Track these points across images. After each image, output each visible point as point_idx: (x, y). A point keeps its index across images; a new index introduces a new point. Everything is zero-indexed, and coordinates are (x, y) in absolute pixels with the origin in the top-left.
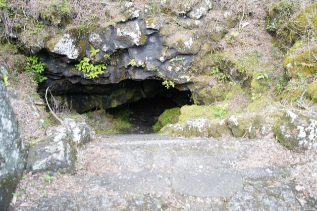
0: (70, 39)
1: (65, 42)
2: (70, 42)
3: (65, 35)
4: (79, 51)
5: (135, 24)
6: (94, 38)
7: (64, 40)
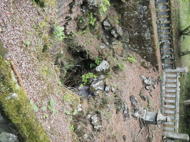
0: (106, 69)
1: (105, 65)
2: (104, 68)
3: (108, 66)
4: (99, 71)
5: (102, 88)
6: (102, 77)
7: (106, 65)
